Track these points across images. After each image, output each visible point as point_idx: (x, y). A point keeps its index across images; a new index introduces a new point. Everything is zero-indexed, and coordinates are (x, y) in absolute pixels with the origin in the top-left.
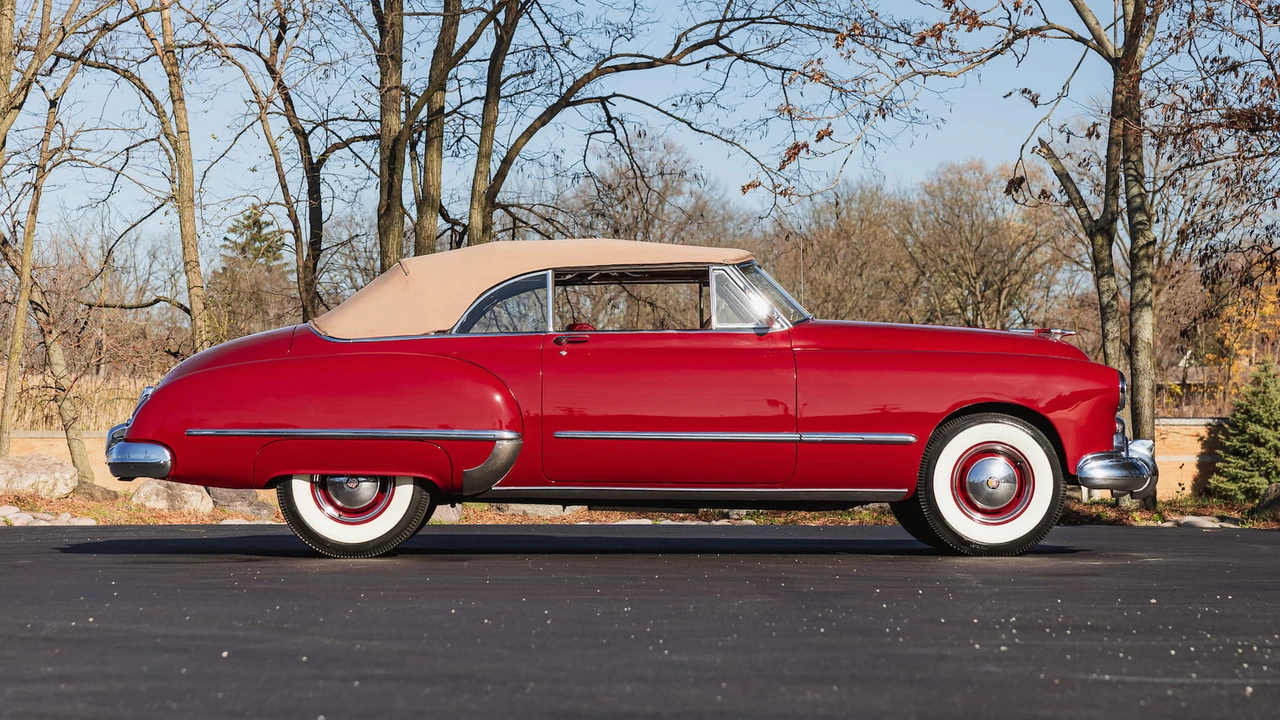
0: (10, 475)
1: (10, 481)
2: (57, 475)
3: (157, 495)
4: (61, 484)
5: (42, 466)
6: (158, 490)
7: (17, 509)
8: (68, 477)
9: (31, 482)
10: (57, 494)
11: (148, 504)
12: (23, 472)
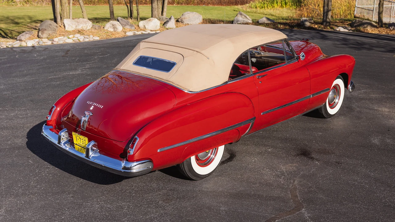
0: (76, 25)
1: (76, 26)
2: (87, 24)
3: (111, 27)
4: (88, 26)
5: (84, 22)
6: (111, 26)
7: (80, 35)
8: (90, 25)
9: (81, 26)
10: (87, 29)
11: (108, 30)
12: (79, 23)
